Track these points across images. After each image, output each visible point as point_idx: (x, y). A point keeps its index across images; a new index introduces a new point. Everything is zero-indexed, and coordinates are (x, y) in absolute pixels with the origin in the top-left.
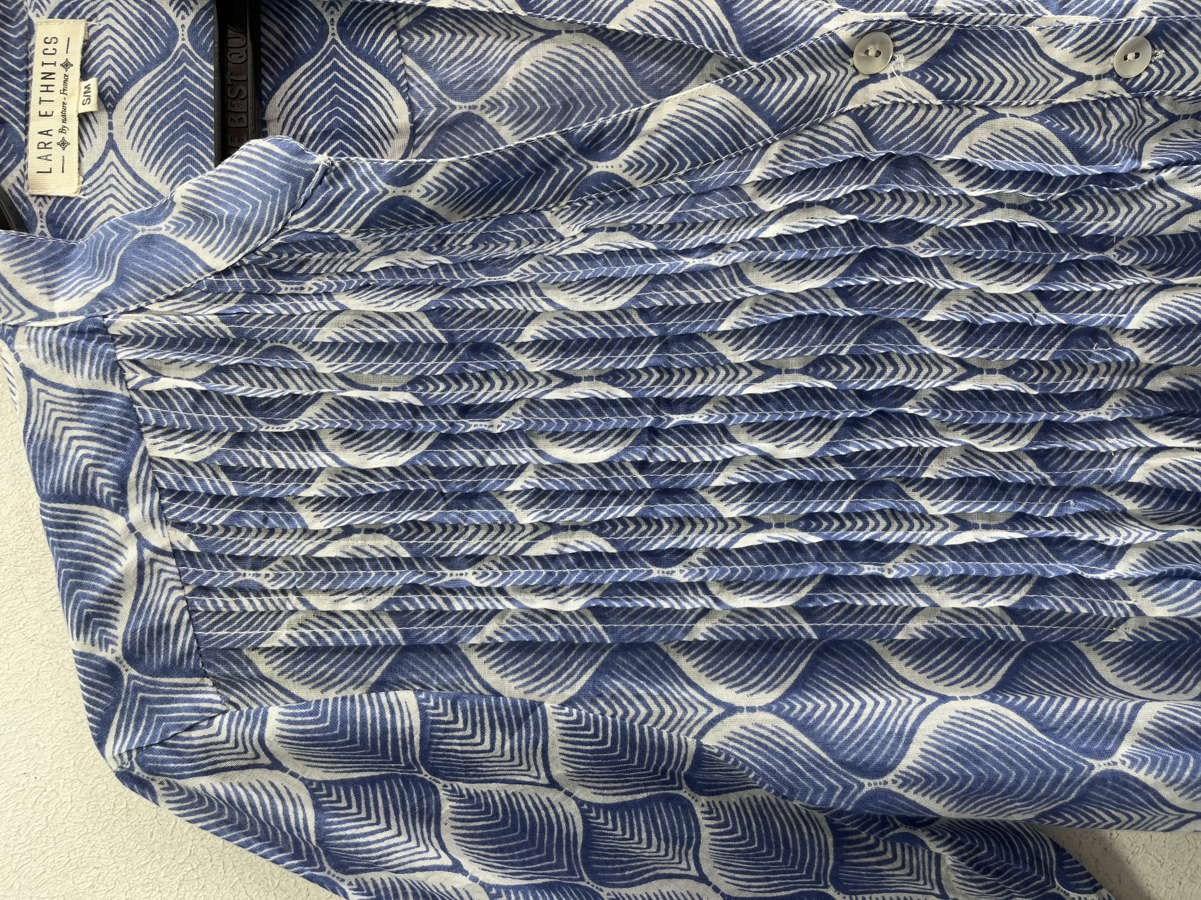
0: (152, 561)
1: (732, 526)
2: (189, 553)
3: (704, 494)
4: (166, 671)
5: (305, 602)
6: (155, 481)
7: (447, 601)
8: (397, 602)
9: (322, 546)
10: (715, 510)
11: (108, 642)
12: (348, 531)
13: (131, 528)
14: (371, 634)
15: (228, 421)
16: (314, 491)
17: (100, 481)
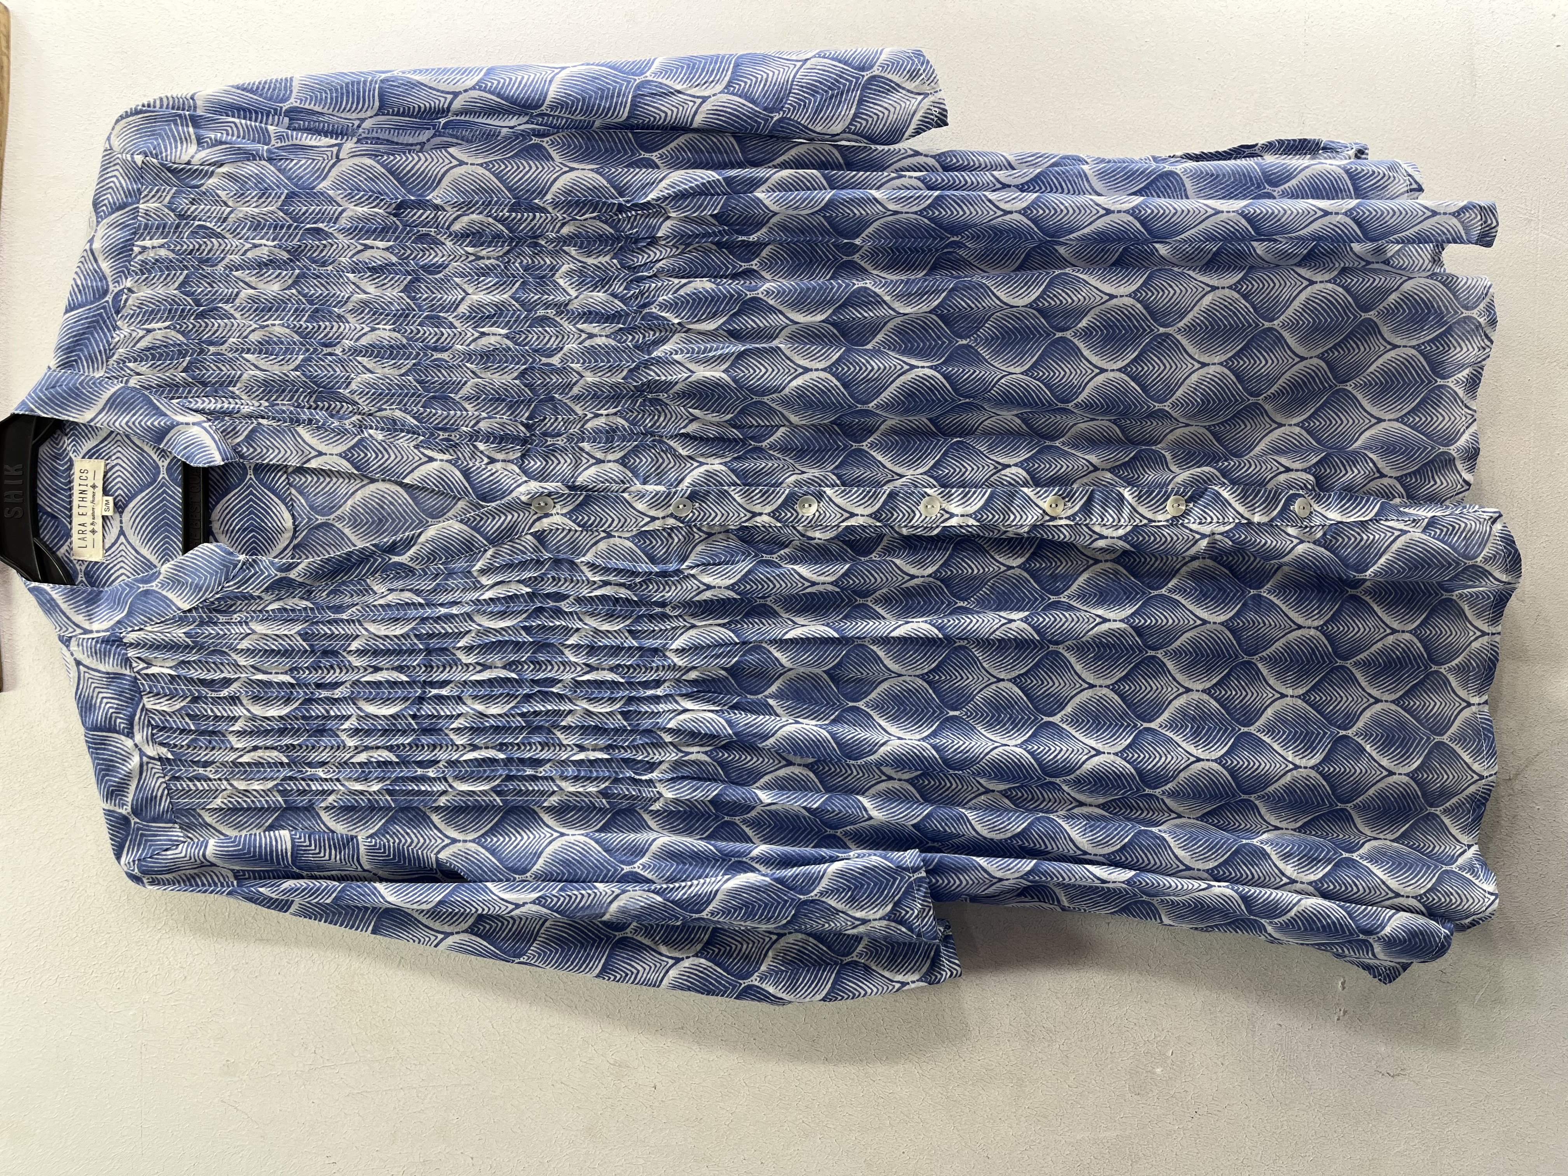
0: (148, 763)
1: (461, 748)
2: (167, 759)
3: (447, 731)
4: (154, 820)
5: (231, 785)
6: (149, 721)
7: (308, 785)
8: (282, 785)
9: (241, 756)
10: (452, 740)
11: (123, 805)
12: (255, 748)
13: (136, 745)
14: (267, 801)
15: (189, 690)
16: (236, 728)
17: (119, 721)
